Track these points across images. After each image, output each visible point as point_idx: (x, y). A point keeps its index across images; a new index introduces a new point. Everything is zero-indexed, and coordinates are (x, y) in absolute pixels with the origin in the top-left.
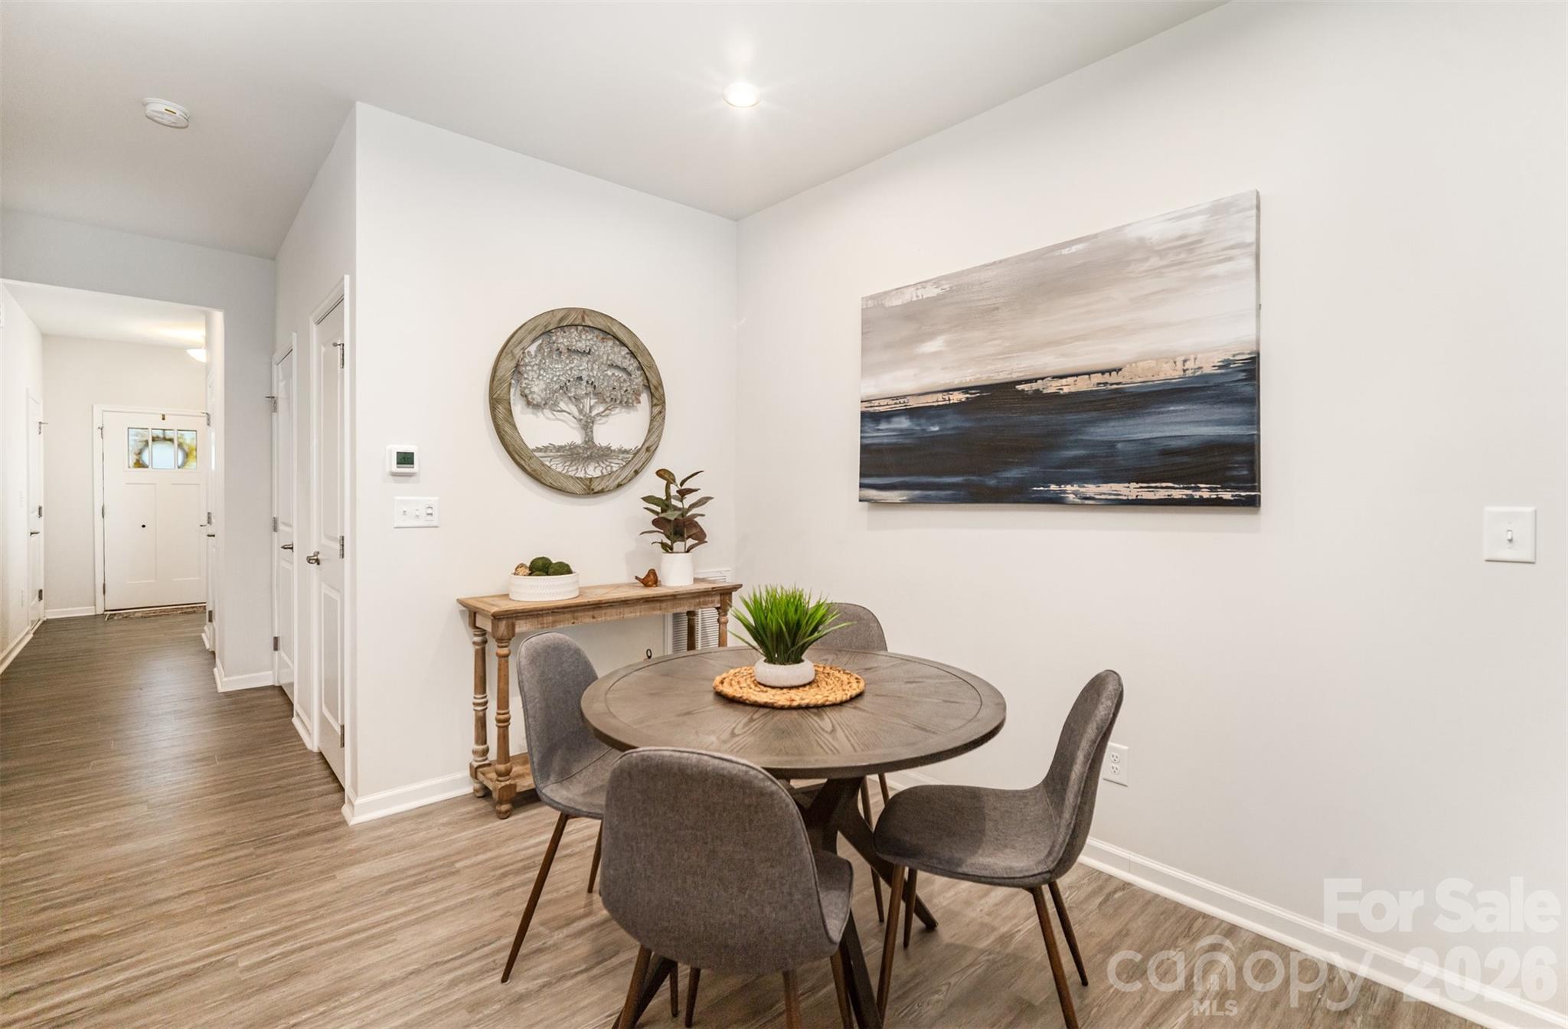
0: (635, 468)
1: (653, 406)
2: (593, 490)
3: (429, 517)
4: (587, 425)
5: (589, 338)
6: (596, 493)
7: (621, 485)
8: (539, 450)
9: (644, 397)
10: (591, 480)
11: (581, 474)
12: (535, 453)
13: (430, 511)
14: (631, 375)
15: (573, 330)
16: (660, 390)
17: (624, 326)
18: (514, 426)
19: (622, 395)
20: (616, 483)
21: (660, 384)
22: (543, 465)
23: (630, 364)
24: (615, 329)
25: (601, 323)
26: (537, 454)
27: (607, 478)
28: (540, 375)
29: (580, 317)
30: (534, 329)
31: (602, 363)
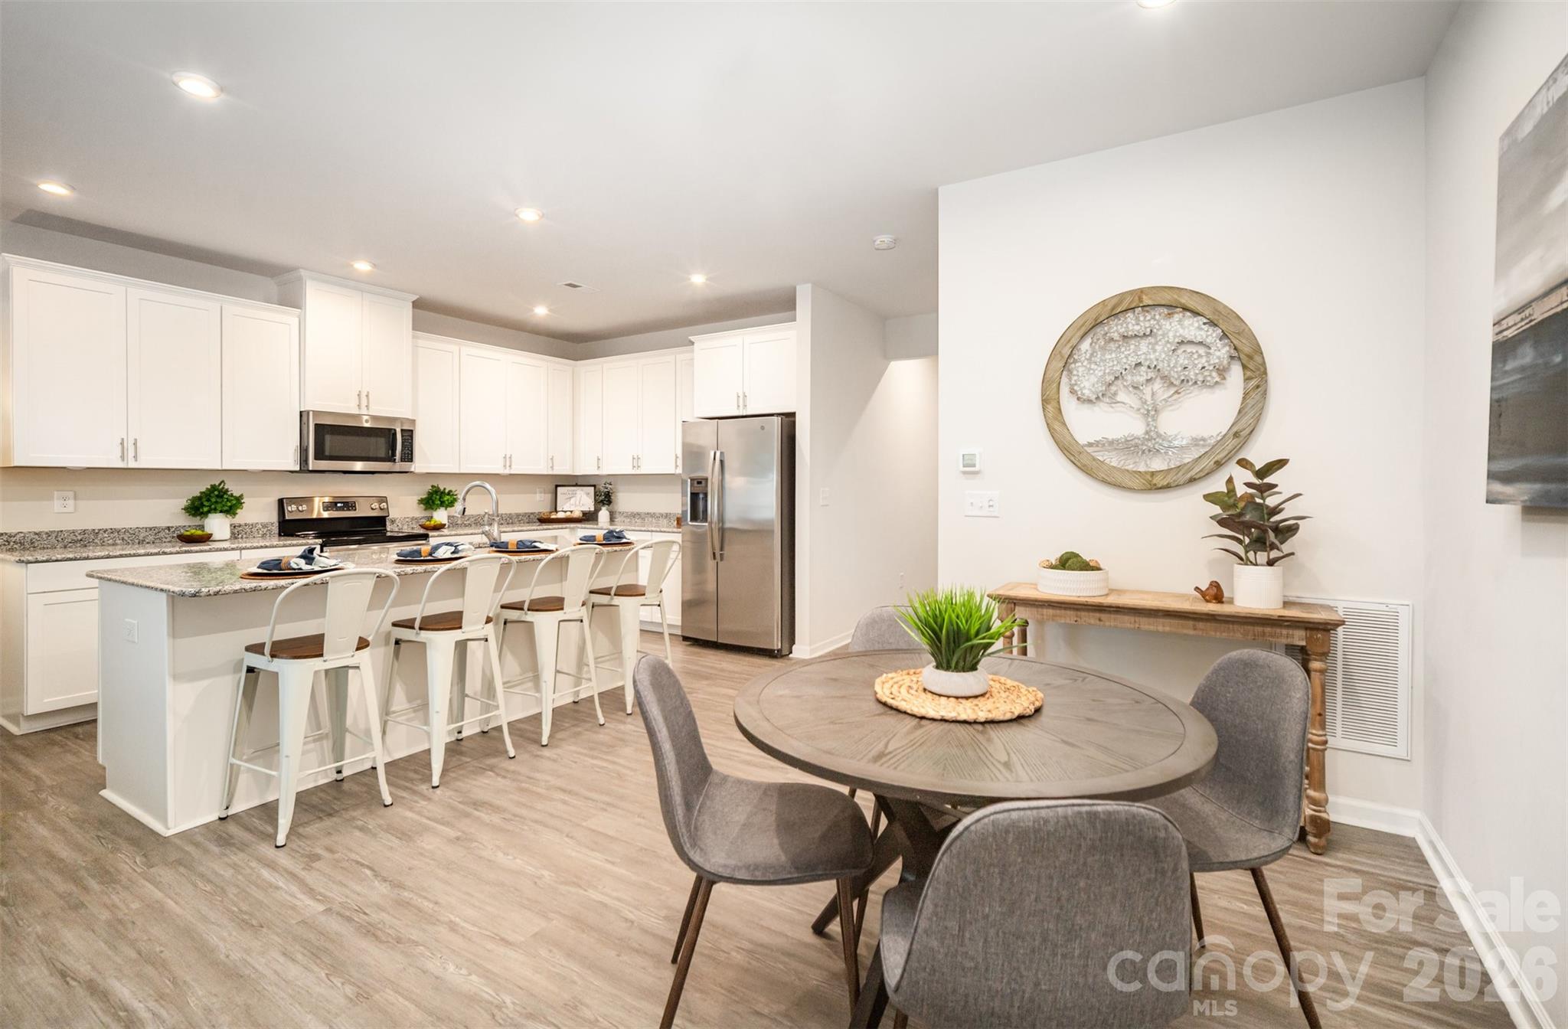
0: (1216, 459)
1: (1247, 379)
2: (1155, 485)
3: (991, 509)
4: (1151, 413)
5: (1148, 318)
6: (1161, 488)
7: (1195, 480)
8: (1090, 445)
9: (1236, 373)
10: (1153, 474)
11: (1142, 468)
12: (1086, 448)
13: (991, 503)
14: (1210, 348)
15: (1130, 314)
16: (1258, 358)
17: (1197, 293)
18: (1064, 424)
19: (1196, 374)
20: (1188, 476)
21: (1258, 351)
22: (1094, 459)
23: (1211, 335)
24: (1185, 300)
25: (1166, 298)
26: (1089, 450)
27: (1172, 474)
28: (1090, 369)
29: (1137, 298)
30: (1083, 325)
31: (1168, 342)
